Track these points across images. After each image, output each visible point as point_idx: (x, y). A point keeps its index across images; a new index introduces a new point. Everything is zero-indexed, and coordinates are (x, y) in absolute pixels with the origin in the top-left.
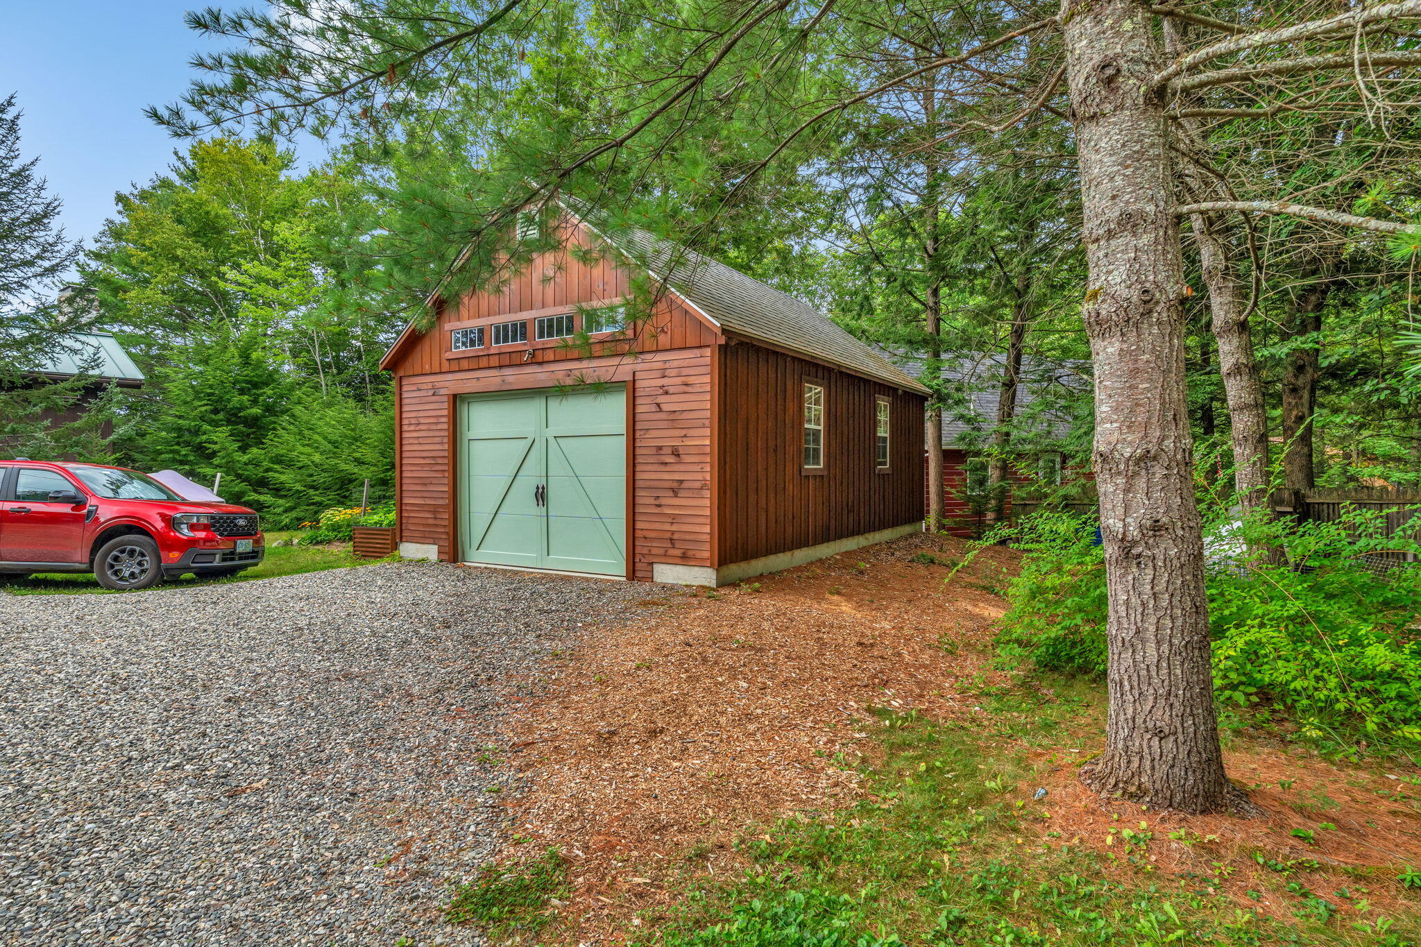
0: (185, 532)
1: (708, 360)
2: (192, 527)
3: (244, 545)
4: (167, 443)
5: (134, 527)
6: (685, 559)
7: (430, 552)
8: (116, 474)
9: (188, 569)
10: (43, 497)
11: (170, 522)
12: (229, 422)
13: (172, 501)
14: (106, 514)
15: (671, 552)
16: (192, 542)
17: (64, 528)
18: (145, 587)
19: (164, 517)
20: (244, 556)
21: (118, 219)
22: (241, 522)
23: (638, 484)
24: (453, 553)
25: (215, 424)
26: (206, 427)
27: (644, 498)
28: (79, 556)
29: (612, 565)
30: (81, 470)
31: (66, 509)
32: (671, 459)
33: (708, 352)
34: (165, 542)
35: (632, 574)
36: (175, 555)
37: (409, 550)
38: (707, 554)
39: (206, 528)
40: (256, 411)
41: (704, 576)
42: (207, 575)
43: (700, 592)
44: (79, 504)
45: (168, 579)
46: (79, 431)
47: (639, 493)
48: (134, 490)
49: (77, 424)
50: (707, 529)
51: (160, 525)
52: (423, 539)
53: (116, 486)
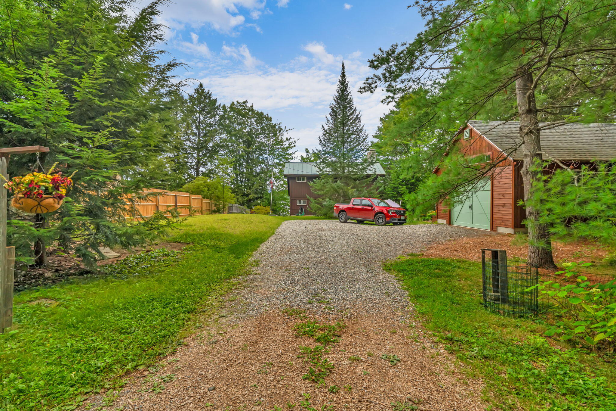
0: (391, 214)
1: (511, 169)
2: (392, 213)
3: (403, 218)
4: (391, 191)
5: (381, 212)
6: (505, 226)
7: (444, 221)
8: (379, 201)
9: (391, 222)
10: (365, 205)
11: (388, 211)
12: (406, 185)
13: (389, 207)
14: (377, 209)
15: (502, 223)
16: (392, 216)
17: (369, 212)
18: (383, 225)
19: (387, 210)
20: (402, 220)
21: (381, 126)
22: (402, 212)
23: (494, 204)
24: (450, 222)
25: (402, 185)
26: (400, 186)
27: (495, 208)
28: (372, 218)
29: (487, 227)
30: (372, 200)
31: (370, 208)
32: (502, 197)
33: (511, 167)
34: (387, 216)
35: (492, 229)
36: (388, 219)
37: (440, 221)
38: (511, 225)
39: (394, 213)
40: (413, 181)
41: (510, 231)
42: (395, 224)
43: (509, 235)
44: (372, 207)
45: (386, 223)
46: (372, 190)
47: (494, 207)
48: (382, 204)
49: (371, 188)
50: (511, 217)
51: (386, 212)
52: (442, 218)
53: (379, 203)
